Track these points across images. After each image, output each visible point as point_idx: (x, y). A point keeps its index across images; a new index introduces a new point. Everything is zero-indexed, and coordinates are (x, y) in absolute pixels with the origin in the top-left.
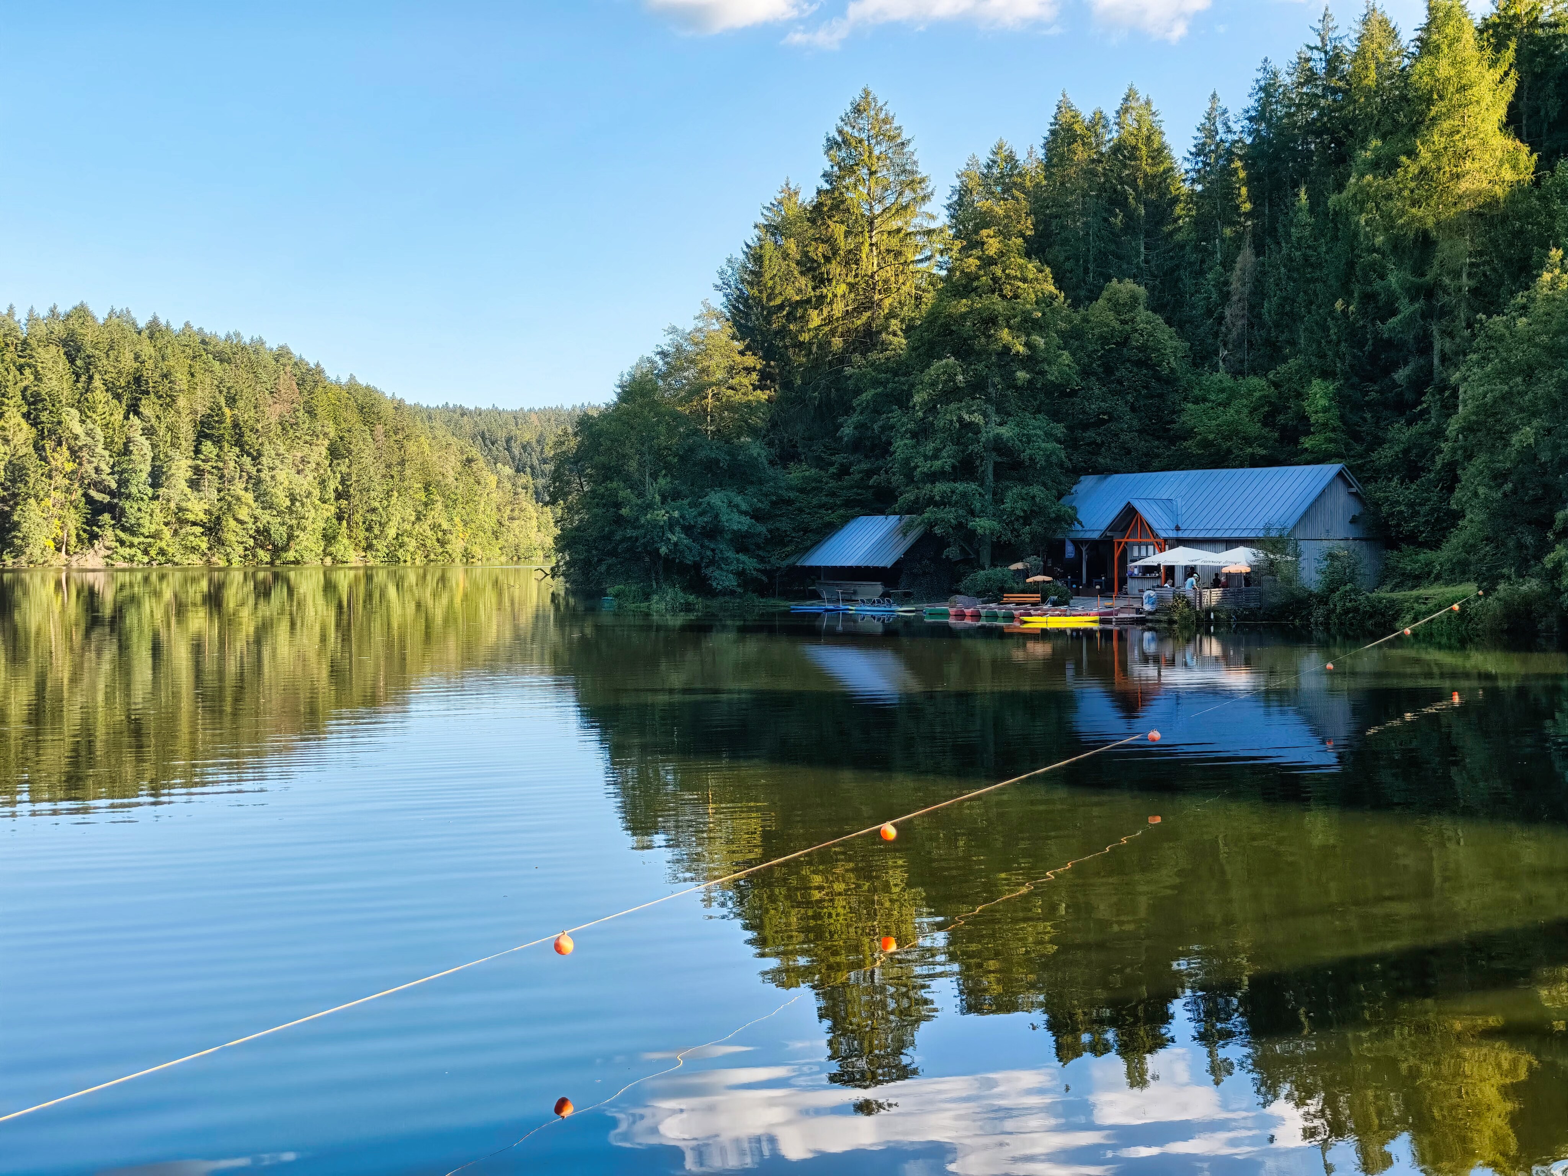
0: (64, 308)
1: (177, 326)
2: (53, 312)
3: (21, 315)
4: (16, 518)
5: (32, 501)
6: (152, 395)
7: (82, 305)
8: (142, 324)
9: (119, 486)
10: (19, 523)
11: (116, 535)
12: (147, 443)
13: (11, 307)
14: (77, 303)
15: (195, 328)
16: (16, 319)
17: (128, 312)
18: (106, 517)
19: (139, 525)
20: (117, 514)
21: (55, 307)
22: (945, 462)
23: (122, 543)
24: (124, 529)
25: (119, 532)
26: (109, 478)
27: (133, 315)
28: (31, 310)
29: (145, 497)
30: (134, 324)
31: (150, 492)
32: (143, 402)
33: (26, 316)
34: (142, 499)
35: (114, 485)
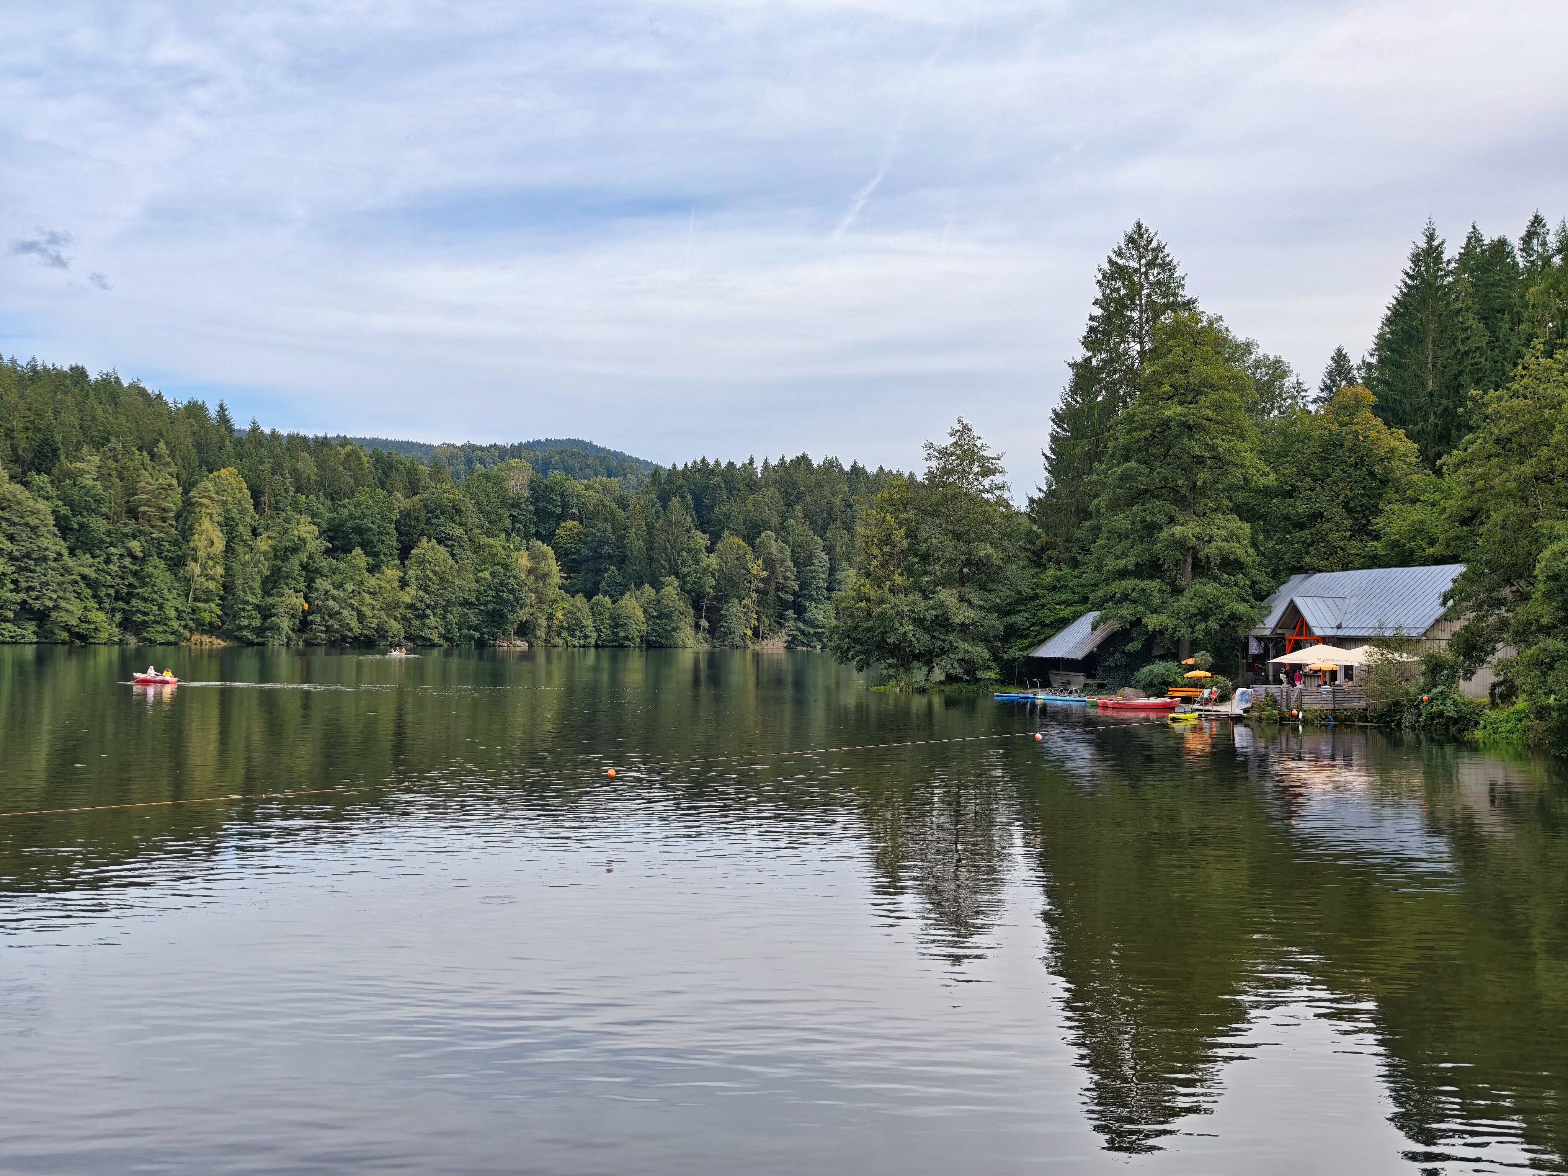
0: (788, 459)
1: (872, 469)
2: (782, 459)
3: (759, 465)
4: (723, 612)
5: (736, 601)
6: (839, 522)
7: (804, 455)
8: (847, 468)
9: (801, 590)
10: (725, 616)
11: (797, 627)
12: (826, 557)
13: (752, 458)
14: (800, 454)
15: (886, 470)
16: (755, 466)
17: (837, 459)
18: (790, 613)
19: (815, 619)
20: (800, 610)
21: (783, 457)
22: (1129, 562)
23: (802, 632)
24: (805, 622)
25: (800, 624)
26: (793, 583)
27: (840, 461)
28: (766, 460)
29: (821, 597)
30: (841, 468)
31: (825, 592)
32: (831, 526)
33: (762, 464)
34: (819, 599)
35: (797, 588)
